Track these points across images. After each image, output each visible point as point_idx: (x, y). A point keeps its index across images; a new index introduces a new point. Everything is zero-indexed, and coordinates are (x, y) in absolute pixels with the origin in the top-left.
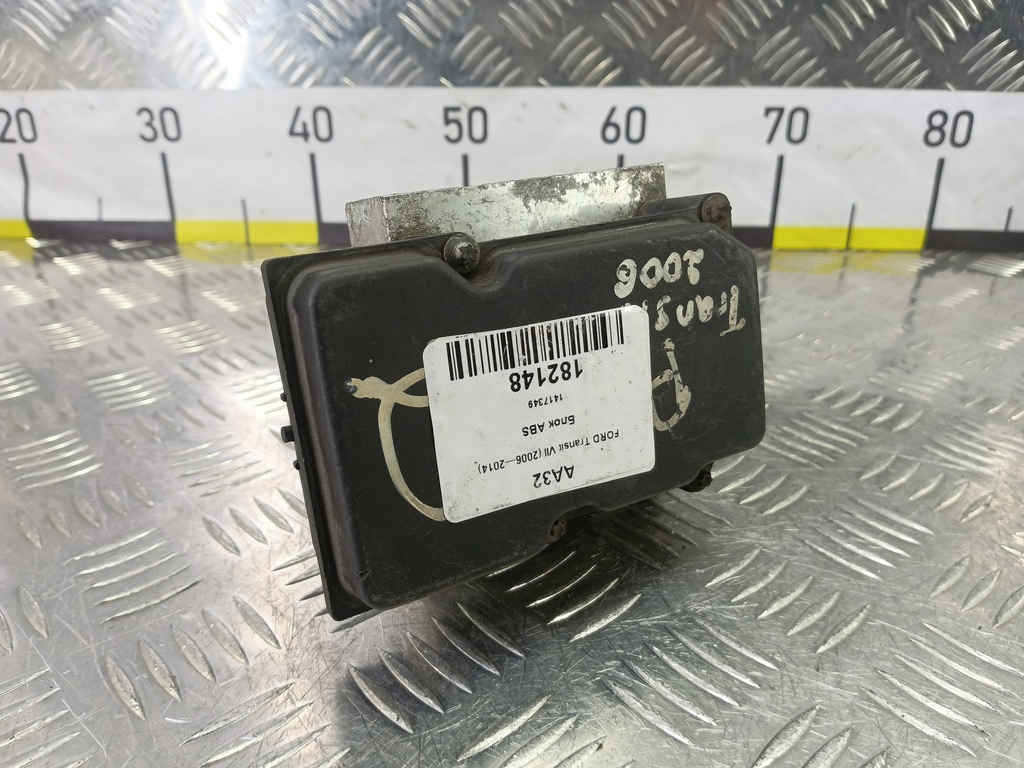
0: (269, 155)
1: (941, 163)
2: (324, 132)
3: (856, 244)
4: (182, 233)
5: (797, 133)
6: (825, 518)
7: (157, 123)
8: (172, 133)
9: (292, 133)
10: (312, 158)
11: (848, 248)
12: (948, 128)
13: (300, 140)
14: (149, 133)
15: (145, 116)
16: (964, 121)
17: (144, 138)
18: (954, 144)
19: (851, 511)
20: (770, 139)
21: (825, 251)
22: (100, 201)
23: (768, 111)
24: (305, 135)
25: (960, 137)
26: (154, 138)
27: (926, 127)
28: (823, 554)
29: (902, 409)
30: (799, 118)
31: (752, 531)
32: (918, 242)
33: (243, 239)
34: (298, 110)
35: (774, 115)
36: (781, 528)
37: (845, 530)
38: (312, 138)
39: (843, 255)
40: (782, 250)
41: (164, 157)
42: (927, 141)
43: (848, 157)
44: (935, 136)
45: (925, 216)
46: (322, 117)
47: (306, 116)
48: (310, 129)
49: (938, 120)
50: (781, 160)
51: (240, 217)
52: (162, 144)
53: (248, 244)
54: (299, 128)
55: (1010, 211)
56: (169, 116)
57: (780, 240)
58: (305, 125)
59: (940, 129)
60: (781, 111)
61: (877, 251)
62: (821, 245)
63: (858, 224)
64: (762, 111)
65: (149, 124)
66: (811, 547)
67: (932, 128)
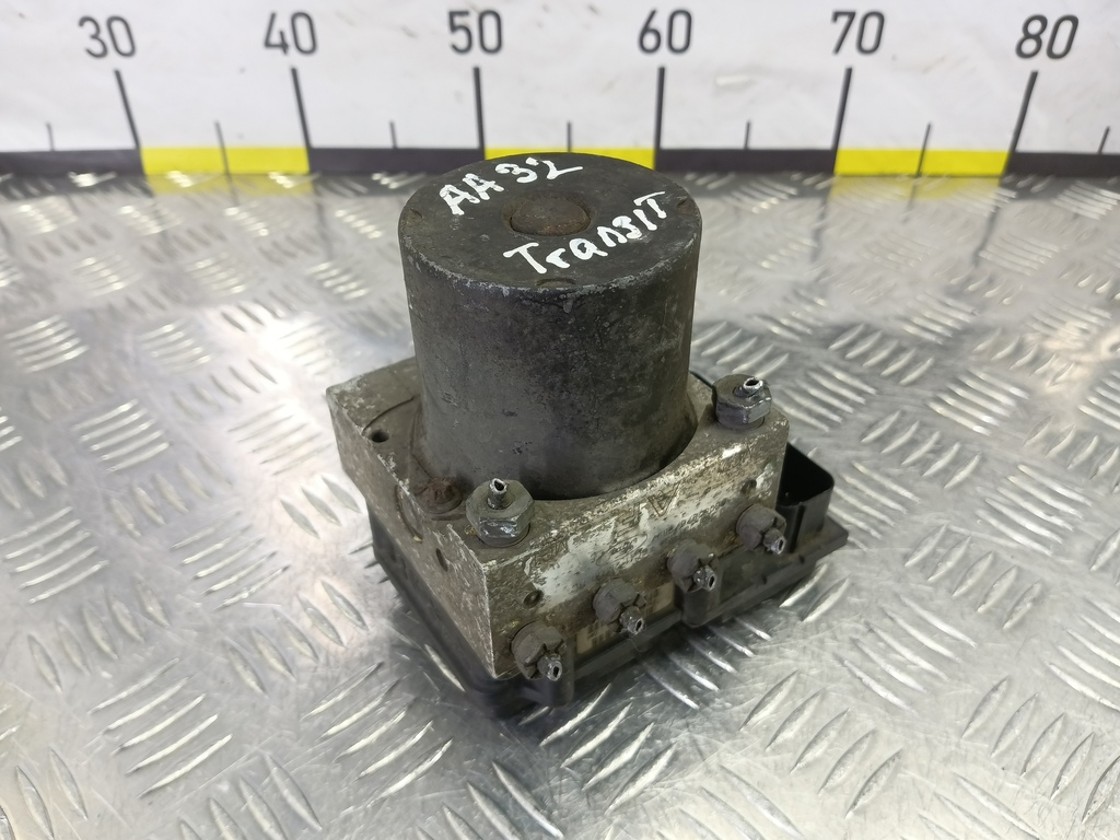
0: (242, 70)
1: (1034, 76)
2: (306, 43)
3: (928, 168)
4: (150, 163)
5: (869, 42)
6: (867, 624)
7: (105, 35)
8: (125, 46)
9: (268, 44)
10: (294, 73)
11: (919, 175)
12: (1046, 37)
13: (279, 52)
14: (97, 48)
15: (89, 28)
16: (1066, 27)
17: (90, 53)
18: (1051, 54)
19: (893, 615)
20: (838, 49)
21: (894, 176)
22: (49, 127)
23: (836, 15)
24: (284, 46)
25: (1059, 47)
26: (104, 53)
27: (1021, 35)
28: (860, 679)
29: (958, 453)
30: (873, 23)
31: (791, 647)
32: (998, 166)
33: (220, 168)
34: (273, 17)
35: (843, 20)
36: (822, 641)
37: (885, 643)
38: (292, 49)
39: (914, 181)
40: (846, 176)
41: (118, 74)
42: (1020, 53)
43: (926, 70)
44: (1030, 46)
45: (1009, 137)
46: (302, 24)
47: (283, 24)
48: (289, 39)
49: (1035, 27)
50: (849, 72)
51: (215, 143)
52: (113, 59)
53: (228, 174)
54: (275, 39)
55: (1107, 131)
56: (118, 27)
57: (843, 165)
58: (282, 34)
59: (1037, 38)
60: (852, 15)
61: (952, 177)
62: (889, 169)
63: (933, 146)
64: (830, 16)
65: (95, 37)
66: (850, 671)
67: (1027, 36)
